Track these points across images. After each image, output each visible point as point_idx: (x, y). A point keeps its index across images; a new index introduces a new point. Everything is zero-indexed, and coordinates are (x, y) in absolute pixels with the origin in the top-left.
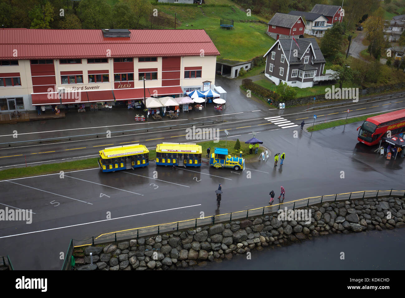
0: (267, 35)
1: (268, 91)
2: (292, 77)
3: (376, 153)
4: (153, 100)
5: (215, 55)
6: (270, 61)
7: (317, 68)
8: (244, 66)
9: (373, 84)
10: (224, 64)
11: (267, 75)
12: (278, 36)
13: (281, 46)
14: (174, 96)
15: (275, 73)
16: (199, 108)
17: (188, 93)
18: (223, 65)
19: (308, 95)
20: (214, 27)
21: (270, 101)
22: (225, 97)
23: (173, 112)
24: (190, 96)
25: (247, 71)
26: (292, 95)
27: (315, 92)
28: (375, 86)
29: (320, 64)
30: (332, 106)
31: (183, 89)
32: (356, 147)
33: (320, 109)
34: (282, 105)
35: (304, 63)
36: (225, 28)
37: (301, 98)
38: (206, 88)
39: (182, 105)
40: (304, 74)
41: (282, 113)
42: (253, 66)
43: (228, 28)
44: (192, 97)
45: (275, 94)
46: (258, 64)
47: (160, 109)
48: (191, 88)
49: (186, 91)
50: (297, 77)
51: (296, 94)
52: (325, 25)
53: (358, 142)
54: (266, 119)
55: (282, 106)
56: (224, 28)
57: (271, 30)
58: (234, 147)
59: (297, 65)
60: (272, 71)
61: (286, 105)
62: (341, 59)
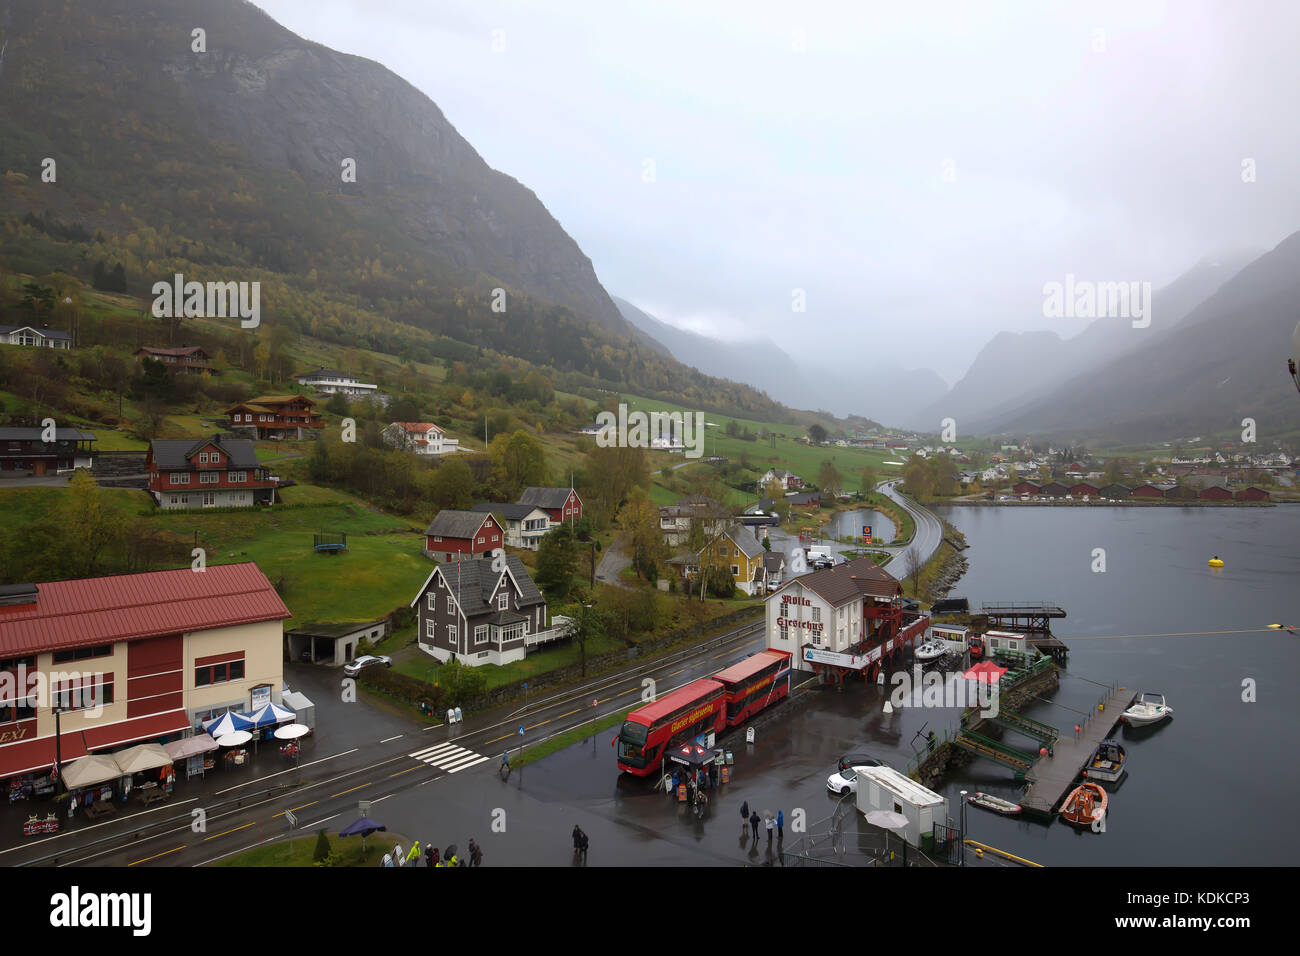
0: (425, 556)
1: (421, 683)
2: (476, 643)
3: (657, 791)
4: (93, 763)
5: (277, 620)
6: (426, 614)
7: (529, 617)
8: (368, 633)
9: (647, 634)
10: (318, 634)
11: (423, 646)
12: (449, 556)
13: (444, 581)
14: (162, 740)
15: (441, 641)
16: (234, 760)
17: (207, 724)
18: (316, 637)
19: (514, 679)
20: (301, 551)
21: (426, 708)
22: (312, 716)
23: (155, 784)
24: (210, 731)
25: (378, 642)
26: (478, 686)
27: (530, 669)
28: (652, 638)
29: (533, 607)
30: (568, 697)
31: (191, 717)
32: (618, 786)
33: (542, 706)
34: (454, 714)
35: (500, 609)
36: (325, 551)
37: (500, 689)
38: (260, 704)
39: (186, 759)
40: (501, 632)
41: (457, 732)
42: (391, 629)
43: (333, 552)
44: (216, 733)
45: (437, 689)
46: (403, 623)
47: (114, 784)
48: (215, 711)
49: (200, 720)
50: (487, 641)
51: (485, 682)
52: (548, 526)
53: (622, 772)
54: (412, 755)
55: (456, 716)
56: (322, 552)
57: (433, 546)
58: (312, 856)
59: (483, 615)
60: (433, 637)
61: (465, 712)
62: (581, 590)
